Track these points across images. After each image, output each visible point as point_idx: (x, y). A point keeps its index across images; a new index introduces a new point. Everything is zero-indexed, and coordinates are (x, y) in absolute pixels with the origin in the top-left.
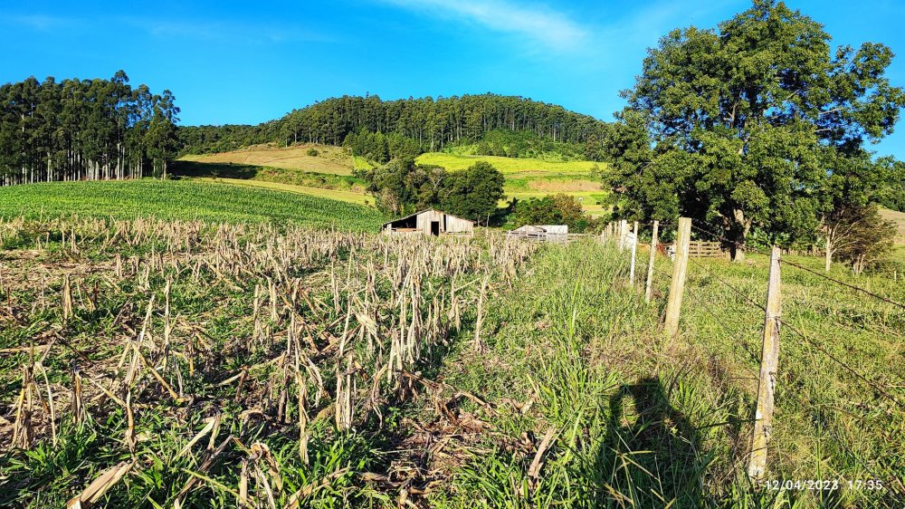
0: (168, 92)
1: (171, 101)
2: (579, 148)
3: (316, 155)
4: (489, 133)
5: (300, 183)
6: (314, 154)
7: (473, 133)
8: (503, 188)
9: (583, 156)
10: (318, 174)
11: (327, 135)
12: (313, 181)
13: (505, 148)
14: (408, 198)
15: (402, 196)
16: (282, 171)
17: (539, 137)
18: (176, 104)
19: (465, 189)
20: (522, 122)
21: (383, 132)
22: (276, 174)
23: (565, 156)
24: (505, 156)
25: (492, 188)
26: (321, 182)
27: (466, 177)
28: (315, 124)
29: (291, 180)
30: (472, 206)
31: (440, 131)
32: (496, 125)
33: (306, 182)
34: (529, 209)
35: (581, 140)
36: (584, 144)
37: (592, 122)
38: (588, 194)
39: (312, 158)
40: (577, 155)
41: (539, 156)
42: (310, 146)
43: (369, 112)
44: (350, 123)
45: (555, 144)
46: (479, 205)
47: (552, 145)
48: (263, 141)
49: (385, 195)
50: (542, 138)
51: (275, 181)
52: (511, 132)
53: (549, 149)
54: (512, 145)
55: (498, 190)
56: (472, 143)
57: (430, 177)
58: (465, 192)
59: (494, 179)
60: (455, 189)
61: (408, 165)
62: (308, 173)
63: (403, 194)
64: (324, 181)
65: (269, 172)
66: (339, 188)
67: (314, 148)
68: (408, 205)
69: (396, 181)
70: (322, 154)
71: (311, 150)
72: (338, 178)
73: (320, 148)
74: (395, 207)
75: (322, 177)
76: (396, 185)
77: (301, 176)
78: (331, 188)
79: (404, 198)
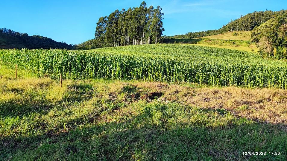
0: (159, 7)
1: (160, 11)
6: (236, 35)
10: (232, 40)
12: (229, 44)
14: (280, 43)
15: (275, 42)
16: (214, 40)
18: (162, 12)
28: (240, 24)
29: (217, 43)
33: (224, 44)
43: (266, 17)
44: (257, 23)
49: (263, 42)
51: (209, 44)
61: (281, 21)
62: (227, 40)
63: (276, 40)
64: (234, 43)
65: (207, 41)
66: (242, 46)
67: (236, 33)
68: (280, 47)
69: (271, 32)
70: (240, 35)
71: (235, 33)
72: (242, 42)
73: (239, 32)
74: (269, 50)
75: (233, 41)
76: (271, 34)
77: (223, 42)
78: (237, 46)
79: (277, 43)
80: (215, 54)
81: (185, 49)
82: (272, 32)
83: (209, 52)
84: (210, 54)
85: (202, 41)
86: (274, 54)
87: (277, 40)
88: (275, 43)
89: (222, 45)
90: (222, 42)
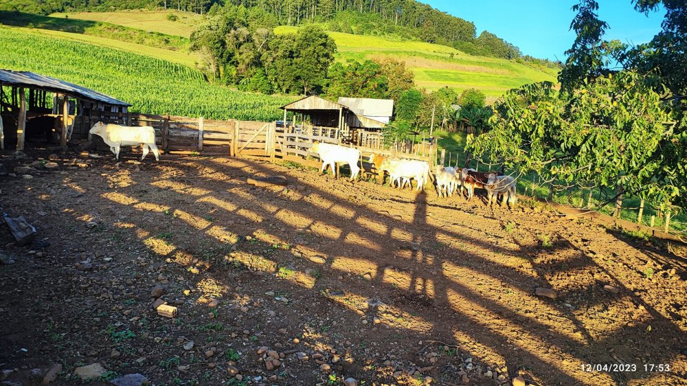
2: (416, 32)
3: (175, 20)
4: (339, 13)
5: (141, 42)
6: (174, 19)
7: (326, 12)
8: (334, 55)
9: (419, 38)
10: (162, 35)
11: (194, 4)
12: (156, 41)
13: (353, 28)
14: (229, 59)
15: (221, 56)
16: (123, 29)
17: (383, 20)
19: (291, 52)
20: (369, 5)
21: (247, 7)
22: (116, 31)
23: (404, 38)
24: (353, 33)
25: (321, 53)
26: (163, 42)
27: (294, 40)
30: (298, 72)
31: (297, 8)
32: (346, 6)
33: (147, 41)
34: (344, 74)
35: (418, 25)
36: (420, 29)
37: (429, 10)
38: (421, 70)
39: (171, 22)
40: (414, 38)
41: (382, 36)
42: (172, 11)
45: (396, 27)
46: (305, 71)
47: (394, 27)
48: (137, 7)
50: (386, 21)
51: (113, 37)
52: (359, 15)
53: (391, 31)
54: (359, 25)
55: (327, 56)
56: (324, 20)
57: (254, 37)
58: (291, 55)
59: (324, 45)
60: (280, 53)
61: (230, 23)
62: (152, 33)
63: (222, 54)
64: (167, 42)
65: (108, 28)
66: (182, 50)
67: (174, 14)
68: (228, 66)
69: (215, 39)
70: (181, 20)
71: (171, 15)
72: (183, 40)
73: (180, 14)
74: (213, 69)
75: (165, 37)
76: (214, 44)
77: (144, 36)
78: (173, 49)
79: (224, 59)
80: (124, 69)
81: (62, 51)
82: (217, 40)
83: (113, 62)
84: (115, 67)
85: (97, 27)
86: (221, 76)
87: (224, 55)
88: (222, 58)
89: (142, 43)
90: (142, 36)
